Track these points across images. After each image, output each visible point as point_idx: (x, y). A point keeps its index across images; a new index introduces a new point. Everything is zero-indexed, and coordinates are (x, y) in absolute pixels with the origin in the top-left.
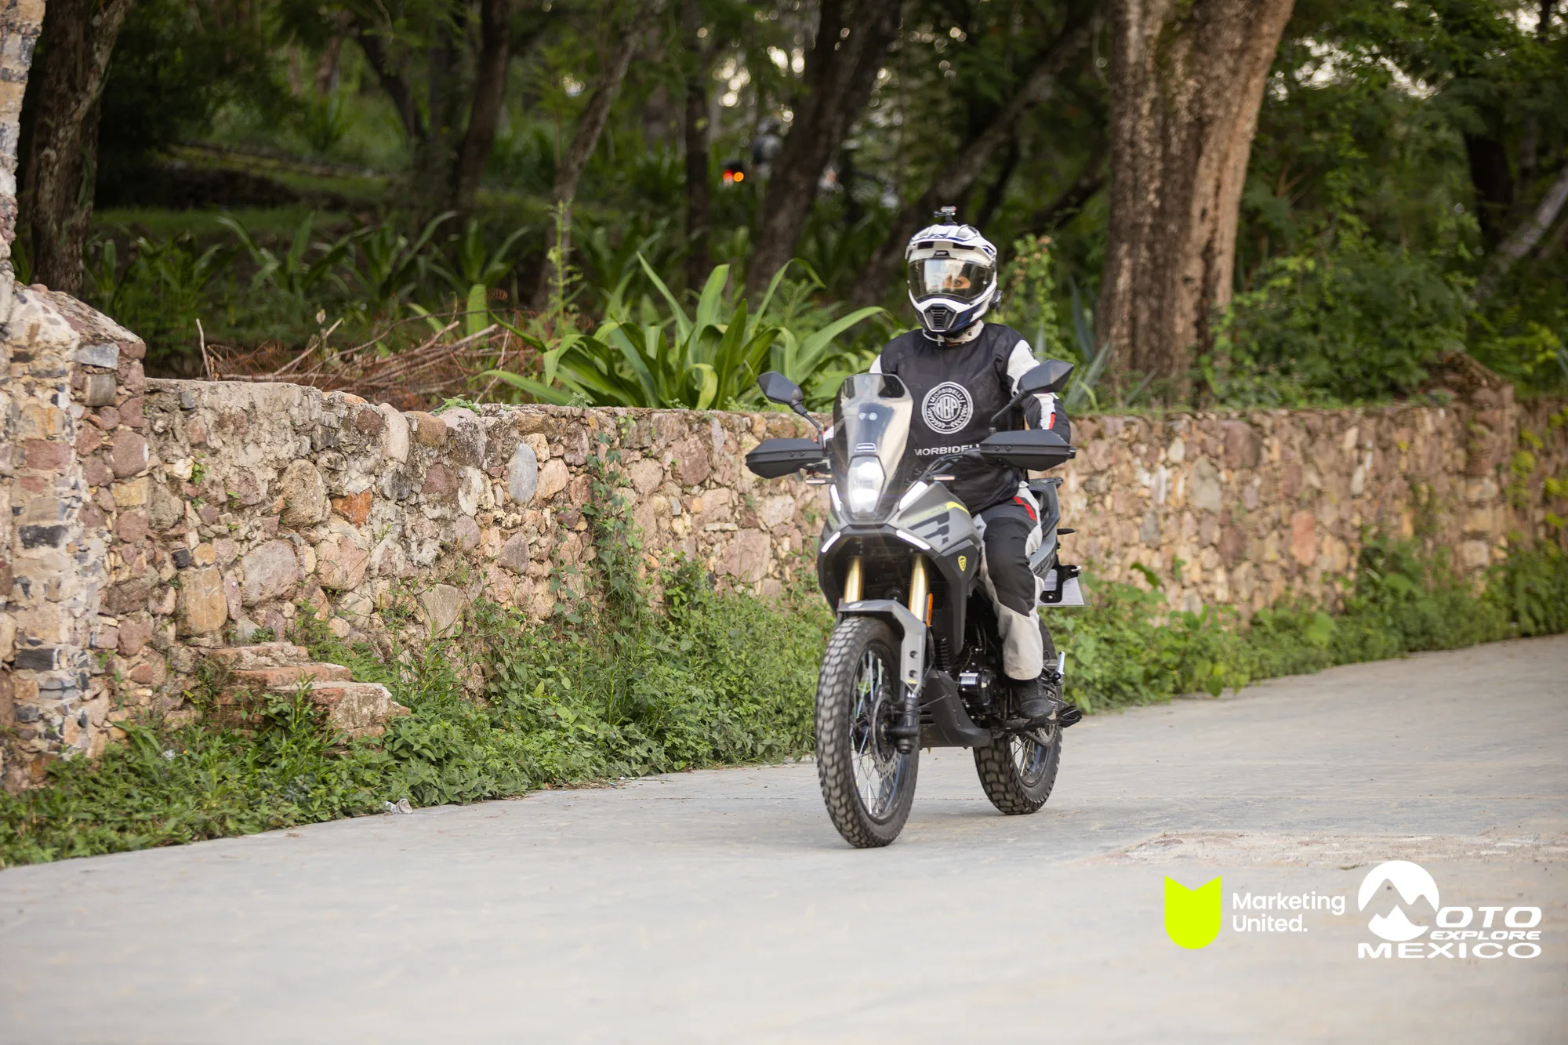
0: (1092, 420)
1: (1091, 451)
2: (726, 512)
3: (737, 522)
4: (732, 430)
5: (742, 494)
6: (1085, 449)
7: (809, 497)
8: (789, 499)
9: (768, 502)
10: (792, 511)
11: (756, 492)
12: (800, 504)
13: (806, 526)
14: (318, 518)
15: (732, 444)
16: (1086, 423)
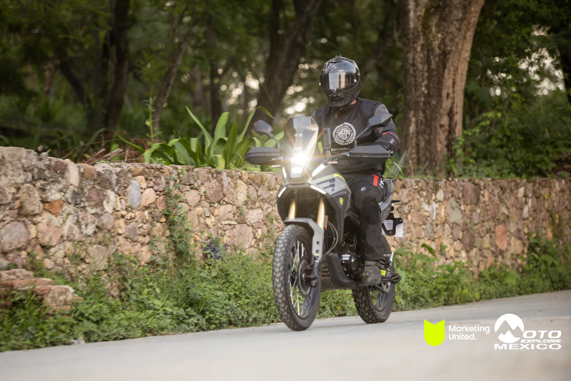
0: (400, 180)
1: (400, 194)
2: (231, 216)
3: (236, 221)
4: (232, 177)
5: (238, 208)
6: (397, 193)
7: (269, 210)
8: (260, 211)
9: (250, 212)
10: (262, 216)
11: (244, 207)
12: (266, 213)
13: (269, 224)
14: (37, 212)
15: (232, 184)
16: (398, 181)
